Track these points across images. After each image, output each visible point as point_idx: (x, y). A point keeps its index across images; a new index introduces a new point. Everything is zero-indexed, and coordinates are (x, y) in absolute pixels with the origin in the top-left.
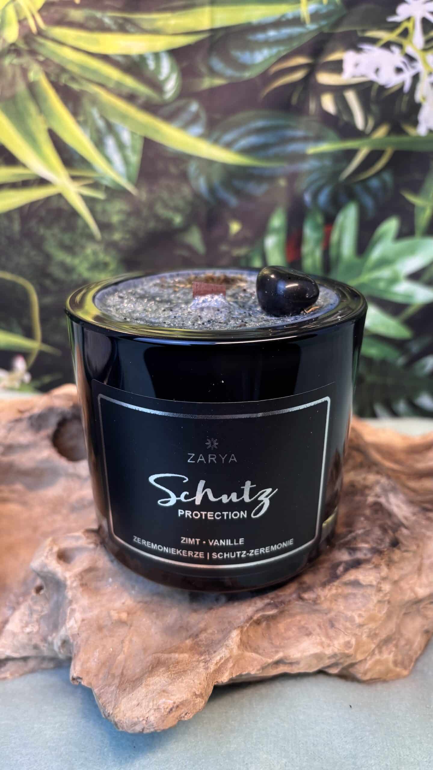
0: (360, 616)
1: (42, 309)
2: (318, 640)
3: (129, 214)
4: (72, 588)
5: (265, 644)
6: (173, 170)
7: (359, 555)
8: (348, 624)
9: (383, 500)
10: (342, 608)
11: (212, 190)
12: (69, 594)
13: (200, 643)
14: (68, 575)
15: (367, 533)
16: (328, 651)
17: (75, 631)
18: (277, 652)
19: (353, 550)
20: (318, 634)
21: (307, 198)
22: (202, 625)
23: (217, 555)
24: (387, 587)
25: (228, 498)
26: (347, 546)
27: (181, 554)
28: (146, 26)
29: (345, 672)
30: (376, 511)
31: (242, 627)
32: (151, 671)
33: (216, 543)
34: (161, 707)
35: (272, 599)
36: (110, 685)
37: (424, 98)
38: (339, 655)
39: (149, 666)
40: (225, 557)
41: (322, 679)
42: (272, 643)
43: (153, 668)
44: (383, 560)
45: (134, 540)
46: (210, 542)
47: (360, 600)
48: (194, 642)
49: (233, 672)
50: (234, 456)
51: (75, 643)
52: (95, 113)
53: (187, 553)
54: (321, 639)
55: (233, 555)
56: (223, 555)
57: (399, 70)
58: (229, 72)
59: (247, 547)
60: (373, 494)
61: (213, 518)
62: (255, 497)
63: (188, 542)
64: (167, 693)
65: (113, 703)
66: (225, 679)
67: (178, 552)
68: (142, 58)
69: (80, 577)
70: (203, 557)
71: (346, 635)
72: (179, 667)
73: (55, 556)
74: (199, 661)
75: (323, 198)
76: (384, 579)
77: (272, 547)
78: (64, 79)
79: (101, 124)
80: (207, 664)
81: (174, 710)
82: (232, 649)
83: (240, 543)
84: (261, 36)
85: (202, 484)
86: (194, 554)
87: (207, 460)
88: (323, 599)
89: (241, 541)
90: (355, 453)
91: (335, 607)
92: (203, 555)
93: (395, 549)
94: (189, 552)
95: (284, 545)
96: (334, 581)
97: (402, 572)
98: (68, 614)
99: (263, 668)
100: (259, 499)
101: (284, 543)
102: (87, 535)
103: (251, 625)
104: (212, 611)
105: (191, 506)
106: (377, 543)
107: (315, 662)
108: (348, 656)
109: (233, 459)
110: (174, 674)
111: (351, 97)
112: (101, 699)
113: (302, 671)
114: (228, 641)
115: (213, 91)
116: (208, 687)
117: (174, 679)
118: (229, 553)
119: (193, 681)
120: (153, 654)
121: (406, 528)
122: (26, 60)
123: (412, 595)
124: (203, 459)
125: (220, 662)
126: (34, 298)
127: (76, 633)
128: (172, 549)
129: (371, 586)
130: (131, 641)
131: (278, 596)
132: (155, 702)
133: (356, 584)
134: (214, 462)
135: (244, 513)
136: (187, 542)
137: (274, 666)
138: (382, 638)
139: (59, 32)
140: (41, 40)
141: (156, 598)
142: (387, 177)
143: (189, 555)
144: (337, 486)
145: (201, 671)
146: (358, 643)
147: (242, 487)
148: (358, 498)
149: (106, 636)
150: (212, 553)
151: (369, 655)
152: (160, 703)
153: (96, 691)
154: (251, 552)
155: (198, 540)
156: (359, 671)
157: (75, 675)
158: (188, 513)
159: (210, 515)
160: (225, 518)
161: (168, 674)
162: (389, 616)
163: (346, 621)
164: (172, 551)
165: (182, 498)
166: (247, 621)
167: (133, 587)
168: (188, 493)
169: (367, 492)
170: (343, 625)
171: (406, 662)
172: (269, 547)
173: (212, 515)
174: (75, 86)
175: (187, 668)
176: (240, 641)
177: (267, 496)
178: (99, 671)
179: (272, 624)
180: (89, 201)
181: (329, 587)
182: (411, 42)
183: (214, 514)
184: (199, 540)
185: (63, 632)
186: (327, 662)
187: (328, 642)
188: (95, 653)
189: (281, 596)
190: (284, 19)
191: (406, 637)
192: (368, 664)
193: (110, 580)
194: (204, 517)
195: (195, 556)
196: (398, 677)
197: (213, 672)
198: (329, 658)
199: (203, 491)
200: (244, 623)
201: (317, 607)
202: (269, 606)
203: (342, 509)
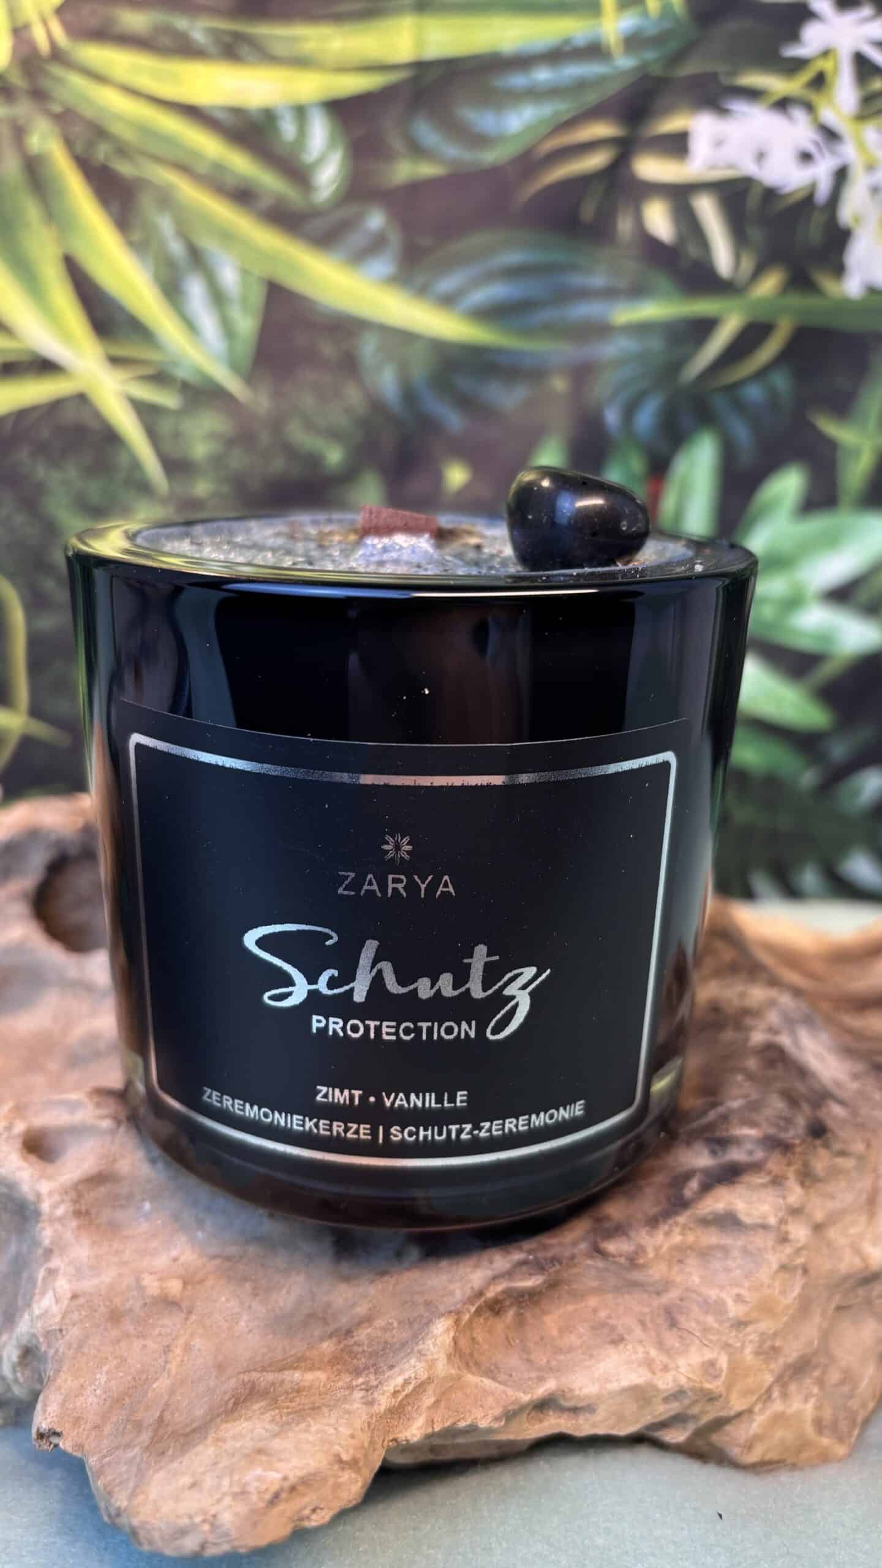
0: (739, 1298)
1: (35, 642)
2: (640, 1355)
3: (230, 442)
4: (52, 1220)
5: (514, 1361)
6: (327, 349)
7: (736, 1155)
8: (710, 1320)
9: (785, 1040)
10: (696, 1279)
11: (409, 395)
12: (46, 1234)
13: (355, 1348)
14: (44, 1187)
15: (754, 1106)
16: (665, 1383)
17: (54, 1322)
18: (541, 1379)
19: (720, 1143)
20: (641, 1342)
21: (612, 417)
22: (361, 1310)
23: (402, 1132)
24: (800, 1232)
25: (432, 988)
26: (707, 1135)
27: (315, 1131)
28: (279, 49)
29: (700, 1442)
30: (771, 1063)
31: (458, 1313)
32: (232, 1409)
33: (400, 1101)
34: (251, 1489)
35: (530, 1252)
36: (128, 1446)
37: (857, 219)
38: (690, 1394)
39: (227, 1402)
40: (421, 1138)
41: (645, 1455)
42: (529, 1361)
43: (236, 1404)
44: (792, 1169)
45: (205, 1098)
46: (386, 1099)
47: (739, 1261)
48: (342, 1346)
49: (435, 1420)
50: (449, 881)
51: (51, 1352)
52: (165, 225)
53: (331, 1125)
54: (648, 1353)
55: (440, 1134)
56: (417, 1133)
57: (806, 157)
58: (453, 151)
59: (474, 1115)
60: (762, 1025)
61: (394, 1038)
62: (496, 987)
63: (333, 1098)
64: (267, 1454)
65: (131, 1484)
66: (414, 1431)
67: (309, 1124)
68: (269, 116)
69: (73, 1194)
70: (369, 1137)
71: (705, 1345)
72: (304, 1400)
73: (18, 1144)
74: (351, 1388)
75: (646, 418)
76: (795, 1212)
77: (534, 1117)
78: (102, 152)
79: (176, 248)
80: (372, 1394)
81: (284, 1496)
82: (434, 1361)
83: (458, 1104)
84: (518, 80)
85: (370, 948)
86: (346, 1130)
87: (383, 887)
88: (651, 1254)
89: (461, 1096)
90: (719, 945)
91: (679, 1279)
92: (368, 1132)
93: (818, 1142)
94: (335, 1124)
95: (563, 1114)
96: (676, 1213)
97: (831, 1205)
98: (39, 1283)
99: (510, 1416)
100: (507, 992)
101: (561, 1110)
102: (96, 1099)
103: (478, 1312)
104: (386, 1278)
105: (342, 1006)
106: (778, 1126)
107: (631, 1407)
108: (711, 1398)
109: (447, 887)
110: (289, 1414)
111: (707, 209)
112: (102, 1477)
113: (601, 1431)
114: (424, 1343)
115: (415, 188)
116: (372, 1449)
117: (288, 1424)
118: (430, 1128)
119: (335, 1429)
120: (239, 1373)
121: (841, 1102)
122: (23, 109)
123: (857, 1262)
124: (375, 887)
125: (404, 1390)
126: (18, 617)
127: (57, 1327)
128: (295, 1117)
129: (765, 1227)
130: (187, 1348)
131: (545, 1247)
132: (236, 1477)
133: (728, 1221)
134: (402, 895)
135: (470, 1028)
136: (331, 1100)
137: (533, 1414)
138: (790, 1360)
139: (95, 54)
140: (56, 70)
141: (252, 1250)
142: (781, 381)
143: (335, 1133)
144: (683, 1010)
145: (355, 1407)
146: (733, 1367)
147: (466, 961)
148: (728, 1035)
149: (128, 1335)
150: (391, 1127)
151: (758, 1400)
152: (248, 1478)
153: (92, 1462)
154: (483, 1128)
155: (357, 1093)
156: (734, 1438)
157: (45, 1426)
158: (335, 1023)
159: (388, 1030)
160: (424, 1037)
161: (273, 1413)
162: (804, 1307)
163: (707, 1313)
164: (295, 1122)
165: (322, 985)
166: (470, 1301)
167: (200, 1223)
168: (336, 973)
169: (749, 1021)
170: (698, 1322)
171: (843, 1426)
172: (527, 1117)
173: (393, 1030)
174: (125, 169)
175: (322, 1401)
176: (452, 1344)
177: (524, 987)
178: (105, 1417)
179: (528, 1315)
180: (145, 412)
181: (666, 1228)
182: (831, 102)
183: (397, 1028)
184: (361, 1092)
185: (24, 1327)
186: (662, 1411)
187: (664, 1359)
188: (98, 1376)
189: (552, 1246)
190: (568, 48)
191: (843, 1363)
192: (757, 1424)
193: (147, 1206)
194: (372, 1035)
195: (350, 1135)
196: (825, 1458)
197: (385, 1410)
198: (666, 1400)
199: (373, 967)
200: (464, 1304)
201: (636, 1276)
202: (524, 1268)
203: (693, 1060)
